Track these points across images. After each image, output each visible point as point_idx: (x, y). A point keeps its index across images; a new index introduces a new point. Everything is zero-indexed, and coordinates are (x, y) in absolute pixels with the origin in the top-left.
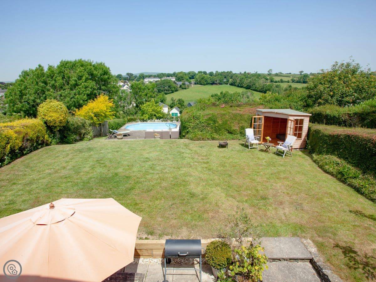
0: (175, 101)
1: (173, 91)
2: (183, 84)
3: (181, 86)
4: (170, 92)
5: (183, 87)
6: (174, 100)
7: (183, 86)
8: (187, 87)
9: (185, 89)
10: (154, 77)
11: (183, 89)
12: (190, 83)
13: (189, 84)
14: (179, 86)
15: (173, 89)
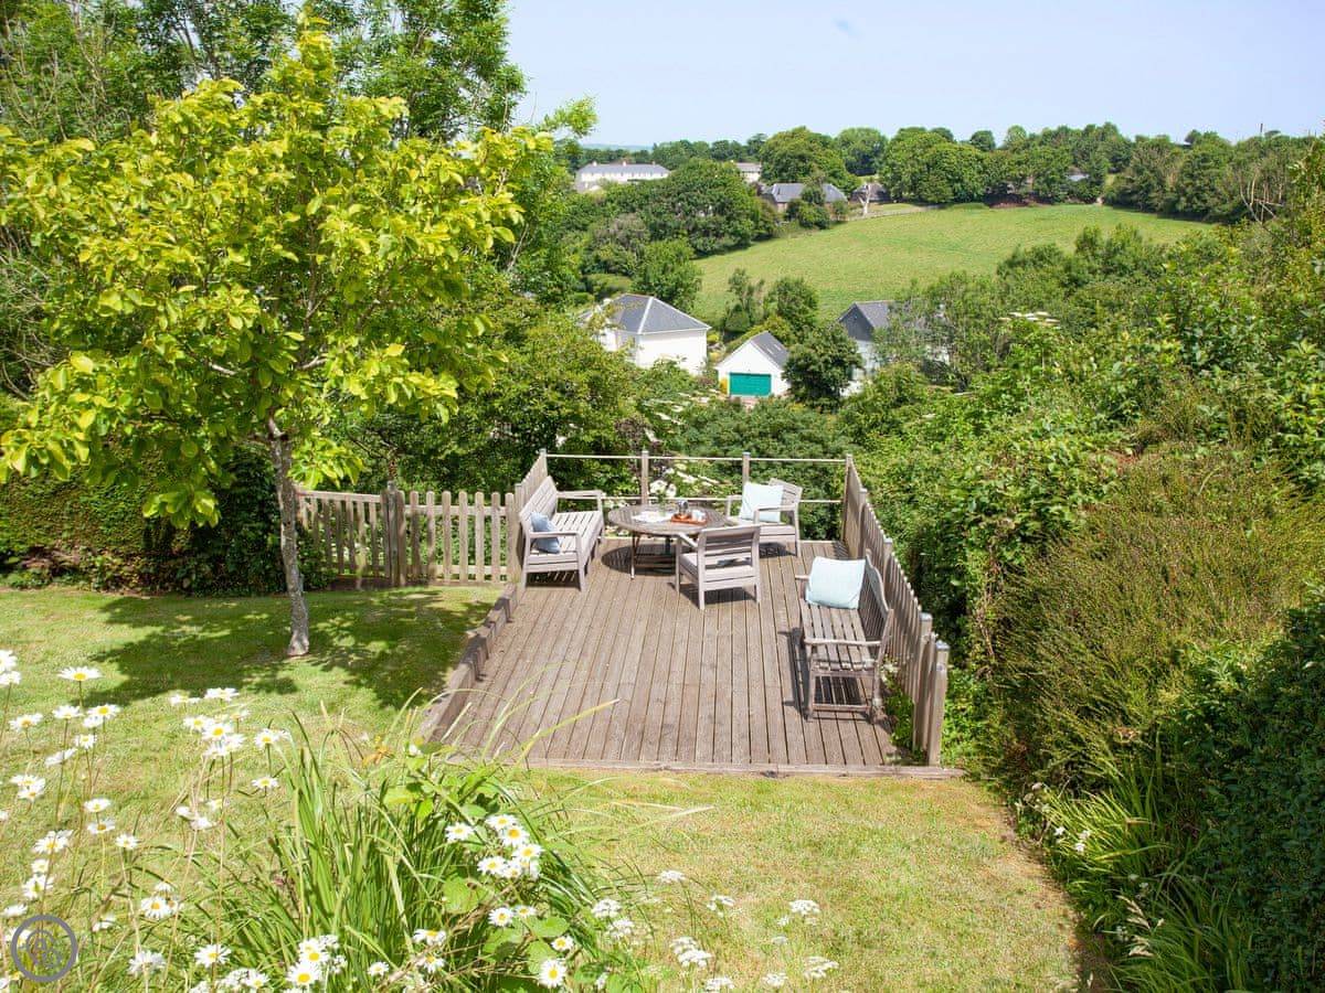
0: (755, 297)
1: (744, 236)
2: (807, 197)
3: (793, 211)
4: (727, 241)
5: (808, 218)
6: (751, 291)
7: (808, 211)
8: (832, 217)
9: (821, 226)
10: (638, 162)
11: (806, 225)
12: (854, 194)
13: (843, 196)
14: (781, 209)
15: (747, 225)
